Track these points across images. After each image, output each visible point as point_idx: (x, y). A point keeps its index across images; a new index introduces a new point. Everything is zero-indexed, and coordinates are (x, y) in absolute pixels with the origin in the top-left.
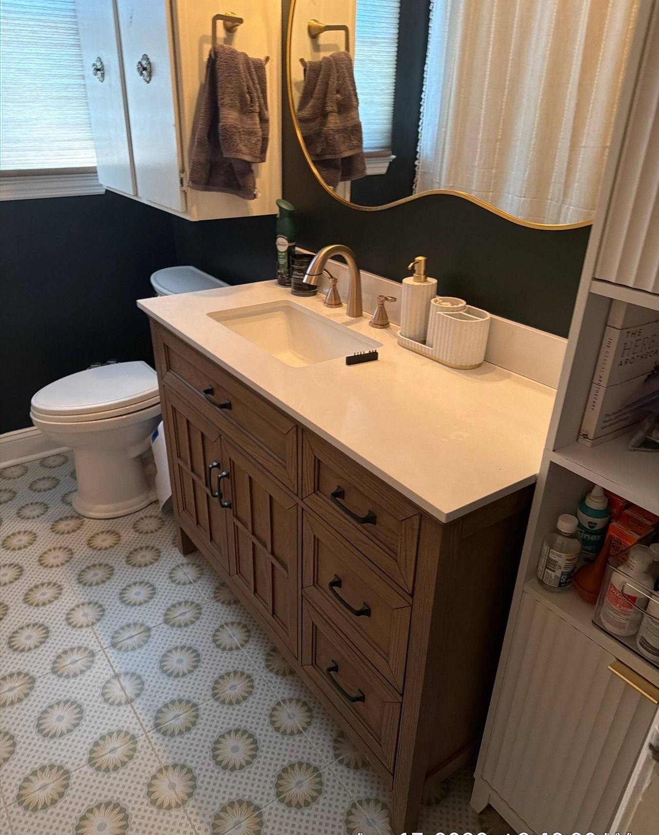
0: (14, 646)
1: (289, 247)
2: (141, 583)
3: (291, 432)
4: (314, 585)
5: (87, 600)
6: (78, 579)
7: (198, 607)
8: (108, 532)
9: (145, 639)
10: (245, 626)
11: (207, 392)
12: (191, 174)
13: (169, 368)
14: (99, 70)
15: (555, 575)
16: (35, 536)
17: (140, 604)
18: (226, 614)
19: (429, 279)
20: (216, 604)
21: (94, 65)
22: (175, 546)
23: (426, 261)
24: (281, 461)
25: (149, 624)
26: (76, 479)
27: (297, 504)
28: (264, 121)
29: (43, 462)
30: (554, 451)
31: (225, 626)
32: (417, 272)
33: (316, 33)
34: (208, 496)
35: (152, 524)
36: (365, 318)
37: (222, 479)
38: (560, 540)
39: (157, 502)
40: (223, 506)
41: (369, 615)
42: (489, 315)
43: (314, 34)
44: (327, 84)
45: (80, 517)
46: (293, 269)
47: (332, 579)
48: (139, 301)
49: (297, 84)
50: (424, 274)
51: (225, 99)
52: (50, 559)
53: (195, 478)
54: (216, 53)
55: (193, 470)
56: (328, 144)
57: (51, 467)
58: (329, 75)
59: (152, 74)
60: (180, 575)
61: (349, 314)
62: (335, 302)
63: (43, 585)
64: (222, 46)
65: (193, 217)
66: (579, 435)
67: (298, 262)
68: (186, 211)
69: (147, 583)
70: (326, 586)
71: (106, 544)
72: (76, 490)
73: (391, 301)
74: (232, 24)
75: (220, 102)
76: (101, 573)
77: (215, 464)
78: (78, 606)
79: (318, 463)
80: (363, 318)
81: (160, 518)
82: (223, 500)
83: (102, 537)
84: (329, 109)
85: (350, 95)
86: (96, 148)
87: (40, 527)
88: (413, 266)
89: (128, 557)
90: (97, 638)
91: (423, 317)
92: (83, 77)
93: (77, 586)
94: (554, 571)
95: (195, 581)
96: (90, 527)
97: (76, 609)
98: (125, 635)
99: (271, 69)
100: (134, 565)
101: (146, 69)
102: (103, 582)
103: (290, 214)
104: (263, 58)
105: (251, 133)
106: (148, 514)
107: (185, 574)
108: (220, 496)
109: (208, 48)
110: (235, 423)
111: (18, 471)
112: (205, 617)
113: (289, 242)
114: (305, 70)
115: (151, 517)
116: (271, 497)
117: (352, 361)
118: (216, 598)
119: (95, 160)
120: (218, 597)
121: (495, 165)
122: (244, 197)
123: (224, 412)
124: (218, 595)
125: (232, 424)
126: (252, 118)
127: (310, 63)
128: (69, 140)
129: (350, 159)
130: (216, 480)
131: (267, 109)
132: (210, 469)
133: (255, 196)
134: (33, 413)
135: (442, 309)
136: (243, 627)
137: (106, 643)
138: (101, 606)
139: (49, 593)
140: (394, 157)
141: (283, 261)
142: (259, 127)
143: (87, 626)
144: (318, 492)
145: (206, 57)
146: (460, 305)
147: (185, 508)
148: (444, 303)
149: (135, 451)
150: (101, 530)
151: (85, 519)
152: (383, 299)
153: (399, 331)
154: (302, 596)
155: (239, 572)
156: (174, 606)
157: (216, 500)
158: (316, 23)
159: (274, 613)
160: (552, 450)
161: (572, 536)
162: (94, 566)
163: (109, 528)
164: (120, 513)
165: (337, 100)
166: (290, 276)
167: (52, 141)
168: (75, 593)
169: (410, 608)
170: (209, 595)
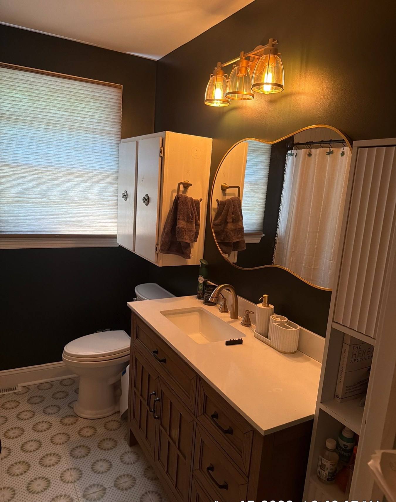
0: (30, 489)
1: (204, 281)
2: (104, 460)
3: (194, 378)
4: (199, 469)
5: (73, 467)
6: (70, 453)
7: (134, 479)
8: (90, 427)
9: (102, 494)
10: (159, 495)
11: (155, 352)
12: (161, 247)
13: (137, 337)
14: (125, 196)
15: (325, 473)
16: (51, 425)
17: (102, 473)
18: (150, 486)
19: (270, 305)
20: (145, 478)
21: (123, 194)
22: (126, 440)
23: (268, 297)
24: (188, 394)
25: (105, 486)
26: (78, 393)
27: (194, 420)
28: (197, 225)
29: (61, 382)
30: (321, 403)
31: (148, 493)
32: (264, 301)
33: (225, 189)
34: (147, 410)
35: (114, 425)
36: (239, 320)
37: (156, 401)
38: (327, 453)
39: (119, 412)
40: (155, 418)
41: (227, 489)
42: (299, 327)
43: (224, 189)
44: (228, 210)
45: (76, 416)
46: (205, 292)
47: (208, 466)
48: (129, 303)
49: (214, 209)
50: (268, 303)
51: (180, 216)
52: (57, 440)
53: (142, 400)
54: (178, 198)
55: (141, 395)
56: (227, 235)
57: (65, 385)
58: (229, 207)
59: (149, 202)
60: (126, 458)
61: (231, 317)
62: (224, 310)
63: (51, 454)
64: (181, 195)
65: (160, 265)
66: (335, 396)
67: (208, 289)
68: (157, 262)
69: (108, 461)
70: (205, 470)
71: (89, 434)
72: (76, 401)
73: (251, 314)
74: (186, 186)
75: (178, 217)
76: (83, 451)
77: (154, 393)
78: (68, 470)
79: (206, 397)
80: (238, 320)
81: (119, 422)
82: (155, 414)
83: (86, 430)
84: (228, 221)
85: (239, 215)
86: (118, 226)
87: (54, 420)
88: (262, 299)
89: (99, 443)
90: (76, 490)
91: (267, 323)
92: (117, 196)
93: (69, 457)
94: (324, 471)
95: (134, 463)
96: (81, 423)
97: (67, 471)
98: (92, 491)
99: (203, 203)
100: (102, 449)
101: (147, 200)
102: (84, 457)
103: (206, 266)
104: (199, 199)
105: (190, 231)
106: (113, 419)
107: (129, 458)
108: (154, 412)
109: (175, 194)
110: (166, 370)
111: (48, 386)
112: (137, 486)
113: (204, 279)
114: (218, 204)
115: (114, 421)
116: (181, 414)
117: (229, 343)
118: (145, 475)
119: (117, 231)
120: (146, 474)
121: (316, 243)
122: (185, 258)
123: (161, 363)
124: (146, 473)
125: (165, 371)
126: (192, 224)
127: (221, 201)
128: (106, 223)
129: (237, 243)
130: (153, 402)
131: (199, 220)
132: (151, 395)
133: (190, 258)
134: (63, 355)
135: (275, 322)
136: (158, 495)
137: (80, 494)
138: (80, 471)
139: (54, 459)
140: (264, 235)
141: (200, 288)
142: (195, 228)
143: (72, 482)
144: (204, 414)
145: (174, 198)
146: (285, 320)
147: (134, 417)
148: (277, 318)
149: (112, 381)
150: (87, 425)
151: (79, 418)
152: (248, 312)
153: (255, 329)
154: (193, 476)
155: (159, 459)
156: (120, 476)
157: (152, 413)
158: (225, 185)
159: (176, 486)
160: (320, 402)
161: (333, 451)
162: (80, 446)
163: (91, 425)
164: (98, 416)
165: (232, 217)
166: (203, 295)
167: (98, 223)
168: (67, 462)
169: (247, 485)
170: (141, 473)
